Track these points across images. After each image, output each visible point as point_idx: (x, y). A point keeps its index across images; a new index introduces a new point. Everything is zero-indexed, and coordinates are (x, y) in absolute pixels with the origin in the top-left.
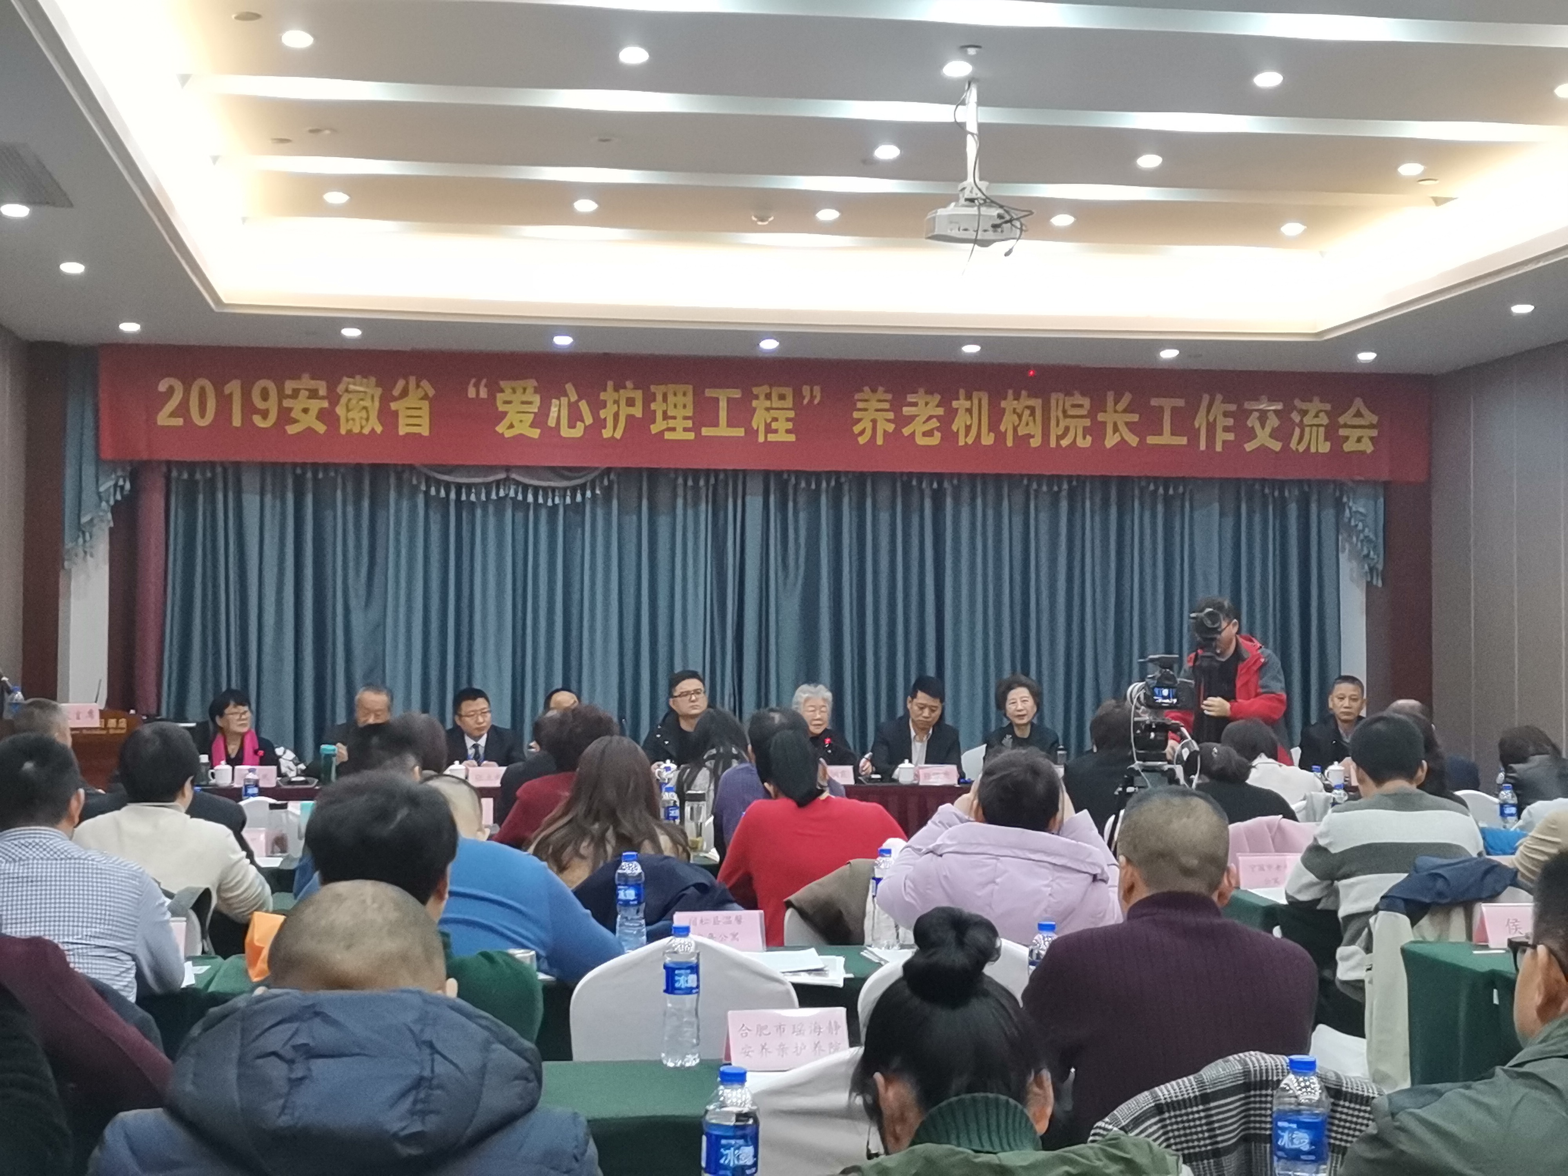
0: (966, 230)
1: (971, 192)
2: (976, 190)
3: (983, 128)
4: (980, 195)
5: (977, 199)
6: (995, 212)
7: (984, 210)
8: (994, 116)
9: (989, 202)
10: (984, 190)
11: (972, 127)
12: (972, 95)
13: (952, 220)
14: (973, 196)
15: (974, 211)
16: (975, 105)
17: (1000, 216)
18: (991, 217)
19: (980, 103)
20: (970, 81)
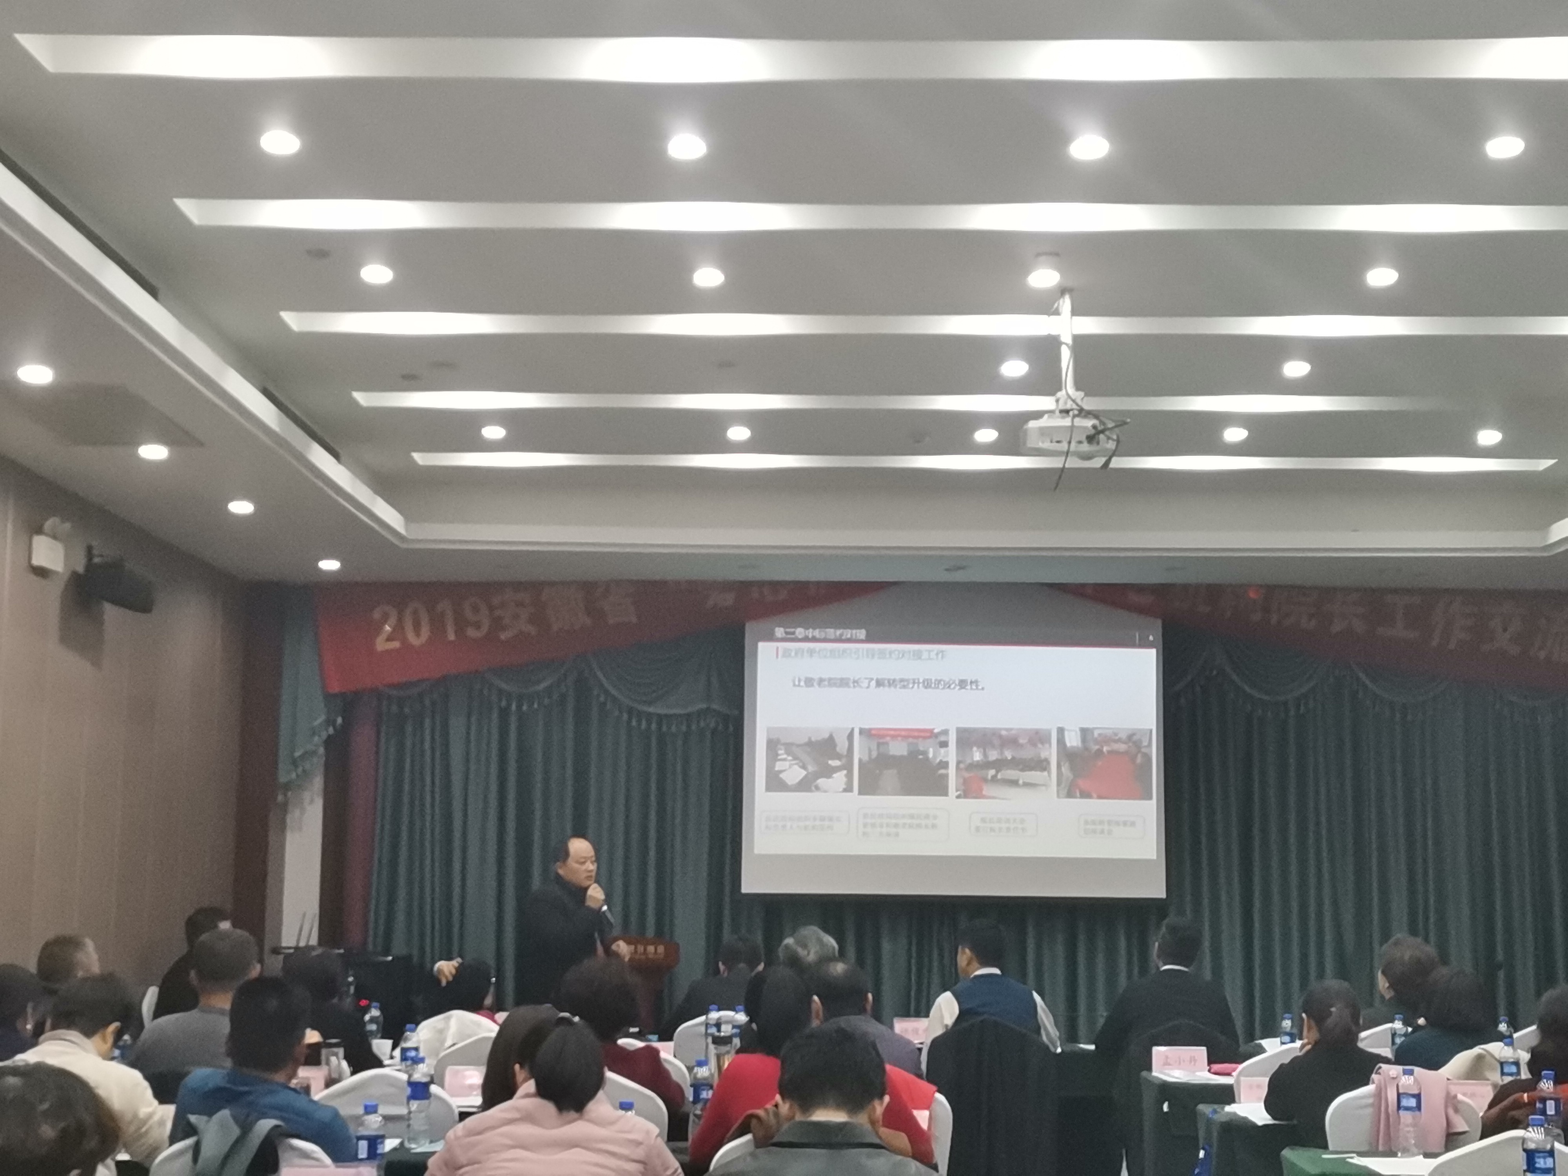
0: (1058, 442)
1: (1066, 403)
2: (1070, 403)
3: (1077, 339)
4: (1075, 406)
5: (1072, 410)
6: (1089, 423)
7: (1079, 422)
8: (1091, 326)
9: (1083, 413)
10: (1079, 401)
11: (1067, 339)
12: (1066, 304)
13: (1044, 432)
14: (1068, 407)
15: (1067, 422)
16: (1069, 314)
17: (1094, 427)
18: (1085, 428)
19: (1075, 312)
20: (1063, 291)
